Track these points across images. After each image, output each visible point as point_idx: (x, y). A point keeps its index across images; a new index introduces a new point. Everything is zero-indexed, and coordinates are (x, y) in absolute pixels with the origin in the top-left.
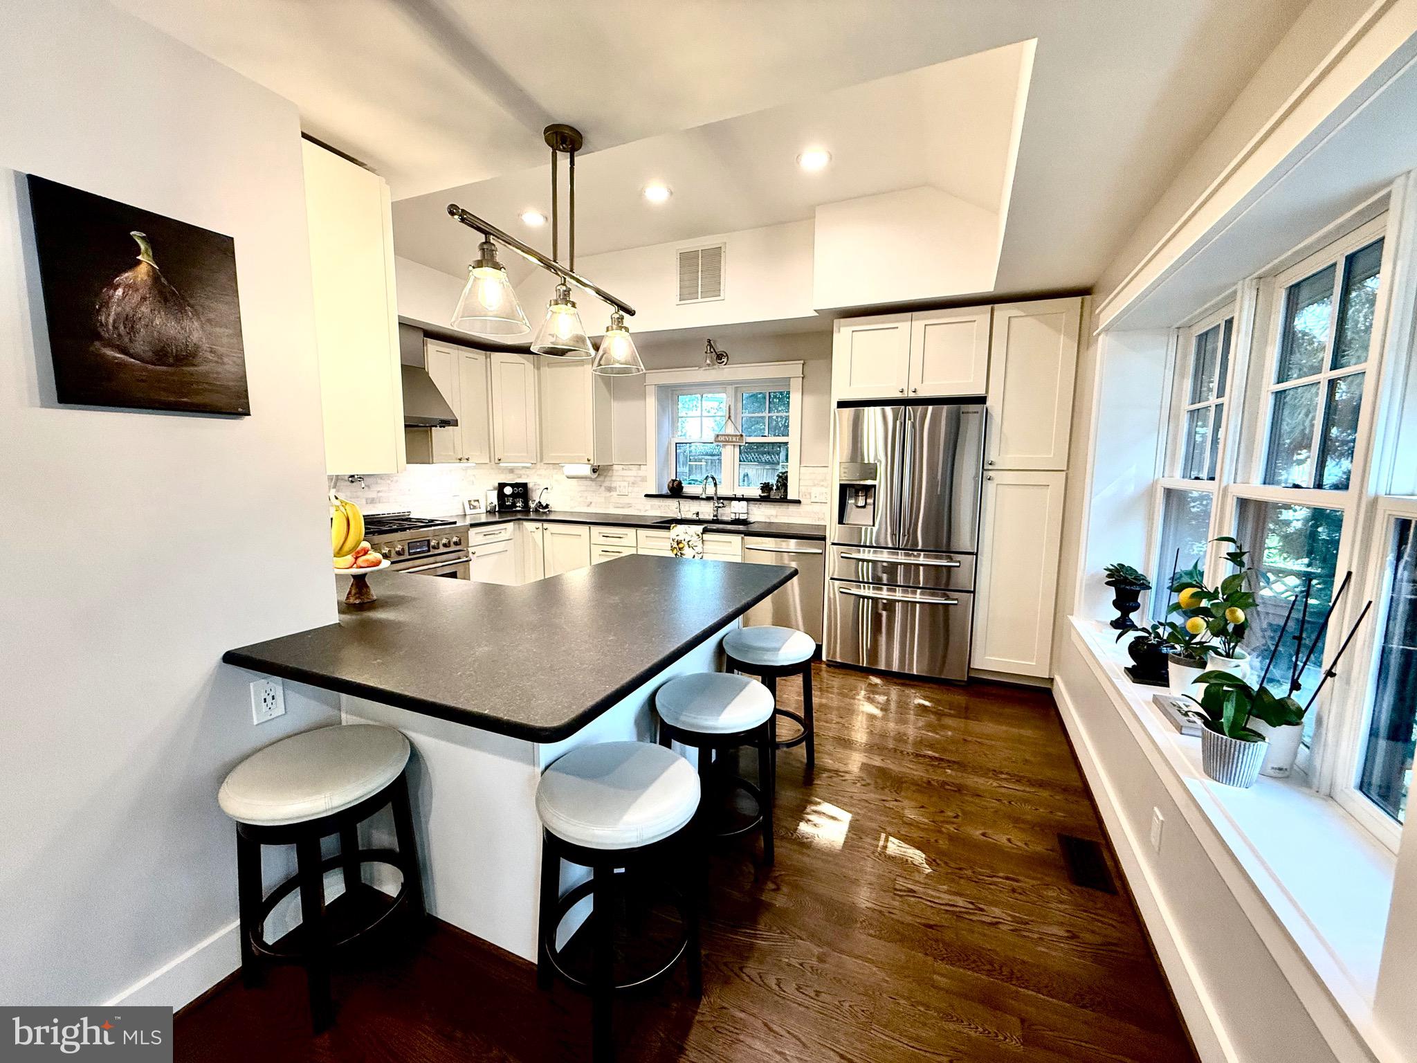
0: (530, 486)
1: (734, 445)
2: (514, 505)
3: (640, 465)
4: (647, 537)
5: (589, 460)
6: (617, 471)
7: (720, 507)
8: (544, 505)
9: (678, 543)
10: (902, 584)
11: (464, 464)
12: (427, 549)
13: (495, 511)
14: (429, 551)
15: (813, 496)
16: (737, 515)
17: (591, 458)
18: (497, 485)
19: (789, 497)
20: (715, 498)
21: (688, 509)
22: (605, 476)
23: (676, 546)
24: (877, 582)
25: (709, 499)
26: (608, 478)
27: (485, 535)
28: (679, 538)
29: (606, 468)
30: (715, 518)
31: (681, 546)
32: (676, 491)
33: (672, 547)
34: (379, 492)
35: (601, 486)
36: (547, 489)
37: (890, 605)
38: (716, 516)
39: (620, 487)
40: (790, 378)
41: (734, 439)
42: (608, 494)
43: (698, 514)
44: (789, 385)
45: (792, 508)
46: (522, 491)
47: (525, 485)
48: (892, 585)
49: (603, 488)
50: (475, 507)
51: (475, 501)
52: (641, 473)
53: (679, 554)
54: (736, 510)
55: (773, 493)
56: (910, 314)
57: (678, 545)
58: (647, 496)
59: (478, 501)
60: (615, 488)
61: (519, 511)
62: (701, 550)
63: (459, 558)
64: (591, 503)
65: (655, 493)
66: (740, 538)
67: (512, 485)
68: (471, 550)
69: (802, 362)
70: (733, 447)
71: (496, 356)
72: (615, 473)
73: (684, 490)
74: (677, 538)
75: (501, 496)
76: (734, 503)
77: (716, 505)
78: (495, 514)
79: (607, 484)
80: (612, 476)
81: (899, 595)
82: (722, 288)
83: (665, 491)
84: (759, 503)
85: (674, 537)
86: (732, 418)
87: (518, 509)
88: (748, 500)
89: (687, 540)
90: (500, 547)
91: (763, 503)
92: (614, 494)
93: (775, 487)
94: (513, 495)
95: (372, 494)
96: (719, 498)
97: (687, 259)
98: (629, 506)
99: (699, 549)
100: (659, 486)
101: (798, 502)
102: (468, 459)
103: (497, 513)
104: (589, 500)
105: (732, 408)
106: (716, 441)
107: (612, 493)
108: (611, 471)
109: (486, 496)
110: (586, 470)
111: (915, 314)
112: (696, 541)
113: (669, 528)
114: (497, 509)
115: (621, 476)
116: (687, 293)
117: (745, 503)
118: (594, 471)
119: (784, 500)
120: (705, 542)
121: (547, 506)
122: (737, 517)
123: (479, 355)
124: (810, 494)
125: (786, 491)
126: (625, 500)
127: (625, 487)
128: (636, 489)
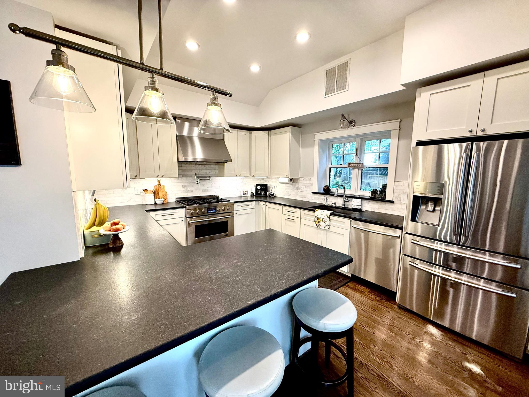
0: (268, 186)
1: (359, 169)
2: (261, 194)
3: (311, 178)
4: (304, 214)
5: (287, 176)
6: (301, 180)
7: (346, 201)
8: (272, 194)
9: (318, 219)
10: (468, 272)
11: (238, 177)
12: (215, 211)
13: (253, 196)
14: (216, 212)
15: (402, 199)
16: (355, 206)
17: (288, 175)
18: (256, 185)
19: (387, 199)
20: (344, 196)
21: (330, 201)
22: (296, 183)
23: (317, 221)
24: (447, 267)
25: (341, 196)
26: (297, 184)
27: (242, 206)
28: (319, 217)
29: (296, 179)
30: (344, 207)
31: (319, 220)
32: (327, 192)
33: (315, 220)
34: (207, 187)
35: (294, 187)
36: (275, 187)
37: (456, 285)
38: (344, 206)
39: (302, 188)
40: (391, 130)
41: (359, 166)
42: (297, 191)
43: (335, 204)
44: (391, 135)
45: (388, 205)
46: (265, 188)
47: (266, 185)
48: (460, 271)
49: (295, 188)
50: (245, 194)
51: (246, 191)
52: (311, 182)
53: (318, 224)
54: (355, 203)
55: (377, 196)
56: (483, 73)
57: (318, 220)
58: (313, 193)
59: (247, 191)
60: (300, 188)
61: (262, 196)
62: (329, 224)
63: (230, 215)
64: (290, 194)
65: (316, 192)
66: (349, 221)
67: (261, 185)
68: (235, 212)
69: (399, 120)
70: (358, 170)
71: (254, 133)
72: (300, 182)
73: (331, 191)
74: (318, 216)
75: (257, 189)
76: (354, 200)
77: (345, 200)
78: (253, 197)
79: (297, 186)
80: (299, 183)
81: (464, 279)
82: (347, 84)
83: (322, 191)
84: (368, 200)
85: (316, 216)
86: (358, 155)
87: (263, 195)
88: (362, 199)
89: (322, 218)
90: (249, 211)
91: (371, 201)
92: (300, 191)
93: (378, 193)
94: (261, 189)
95: (205, 188)
96: (346, 197)
97: (330, 74)
98: (305, 197)
99: (328, 223)
100: (319, 188)
101: (393, 202)
102: (240, 175)
103: (254, 197)
104: (290, 193)
105: (359, 149)
106: (349, 167)
107: (298, 191)
108: (298, 181)
109: (251, 189)
110: (287, 180)
111: (487, 72)
112: (326, 219)
113: (314, 211)
114: (255, 194)
115: (302, 183)
116: (329, 91)
117: (360, 200)
118: (291, 180)
119: (383, 200)
120: (331, 220)
121: (273, 195)
122: (355, 207)
123: (247, 133)
124: (400, 198)
125: (385, 195)
126: (304, 194)
127: (304, 188)
128: (308, 189)
